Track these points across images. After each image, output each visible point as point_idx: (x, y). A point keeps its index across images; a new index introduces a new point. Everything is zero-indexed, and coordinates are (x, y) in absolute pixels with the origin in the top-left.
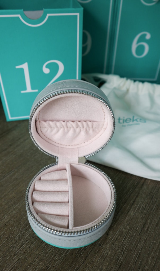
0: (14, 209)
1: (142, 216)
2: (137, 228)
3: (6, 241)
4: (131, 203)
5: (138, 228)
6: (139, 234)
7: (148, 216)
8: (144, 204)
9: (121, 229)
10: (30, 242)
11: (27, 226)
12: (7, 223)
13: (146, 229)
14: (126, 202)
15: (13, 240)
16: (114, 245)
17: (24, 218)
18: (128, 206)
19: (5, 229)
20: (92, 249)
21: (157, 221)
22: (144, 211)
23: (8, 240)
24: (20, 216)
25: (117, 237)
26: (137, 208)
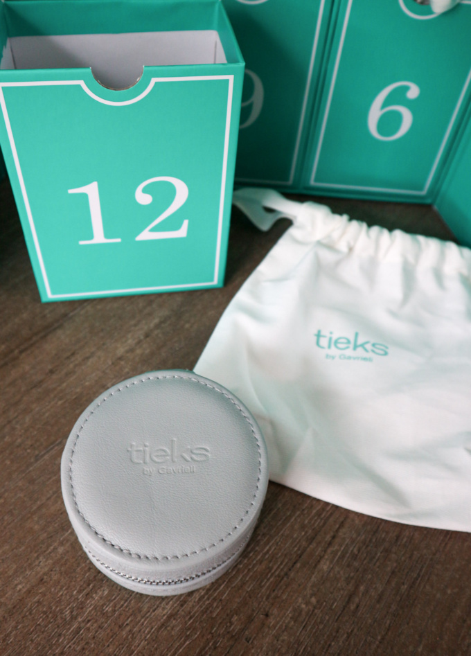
0: (62, 544)
1: (347, 575)
2: (333, 603)
3: (43, 620)
4: (326, 539)
5: (335, 604)
6: (336, 617)
7: (361, 575)
8: (357, 546)
9: (298, 604)
10: (95, 625)
11: (89, 585)
12: (45, 577)
13: (353, 607)
14: (314, 538)
15: (59, 617)
16: (279, 642)
17: (84, 565)
18: (320, 549)
19: (40, 591)
20: (231, 648)
21: (381, 590)
22: (355, 563)
23: (47, 616)
24: (74, 560)
25: (287, 621)
26: (339, 554)
